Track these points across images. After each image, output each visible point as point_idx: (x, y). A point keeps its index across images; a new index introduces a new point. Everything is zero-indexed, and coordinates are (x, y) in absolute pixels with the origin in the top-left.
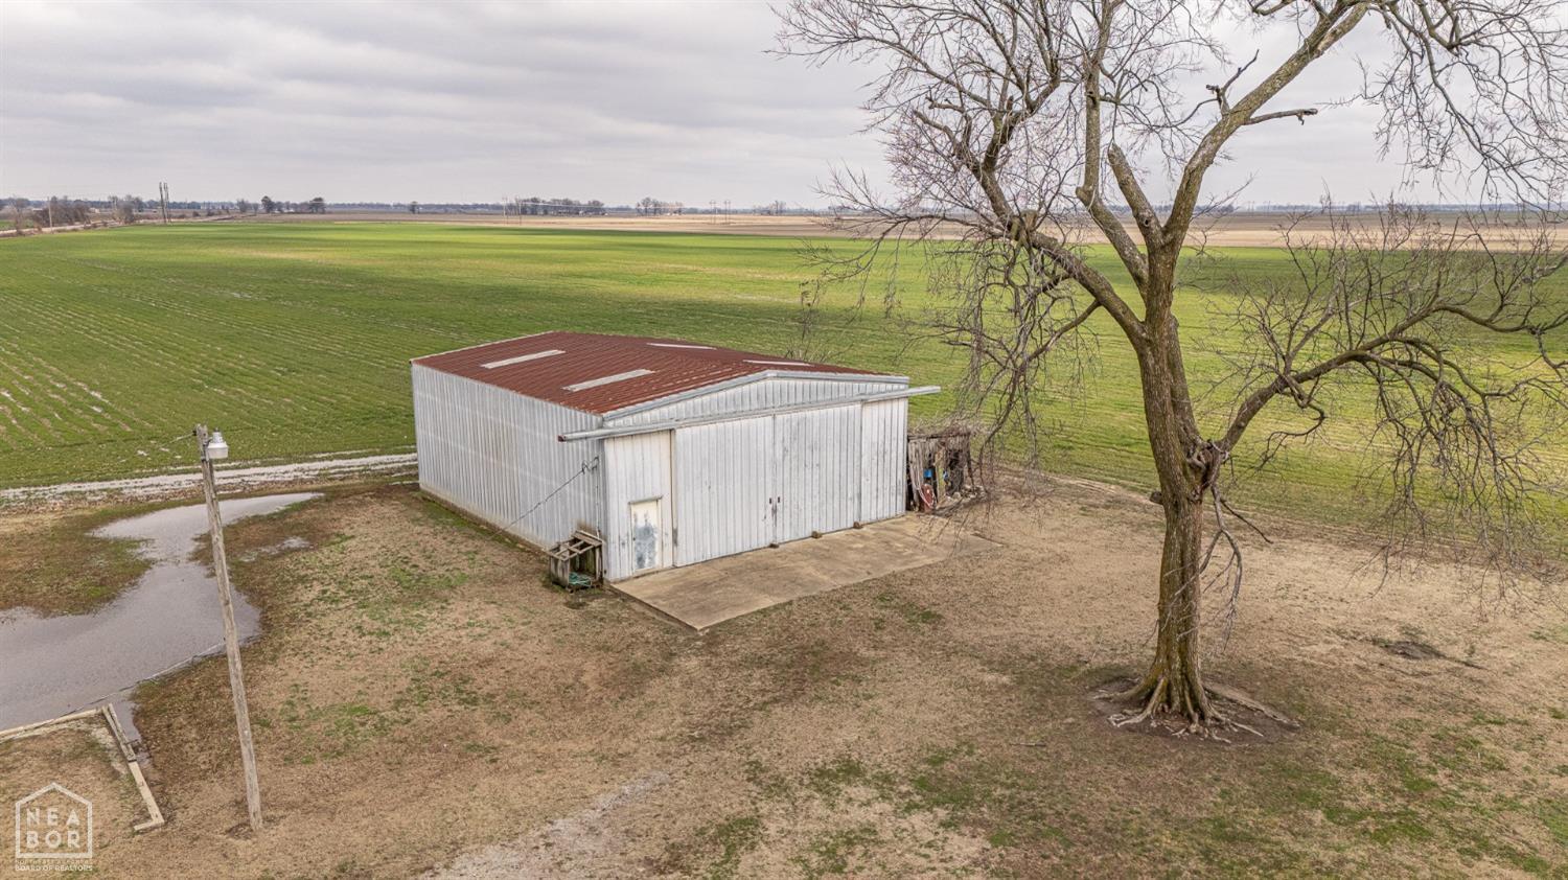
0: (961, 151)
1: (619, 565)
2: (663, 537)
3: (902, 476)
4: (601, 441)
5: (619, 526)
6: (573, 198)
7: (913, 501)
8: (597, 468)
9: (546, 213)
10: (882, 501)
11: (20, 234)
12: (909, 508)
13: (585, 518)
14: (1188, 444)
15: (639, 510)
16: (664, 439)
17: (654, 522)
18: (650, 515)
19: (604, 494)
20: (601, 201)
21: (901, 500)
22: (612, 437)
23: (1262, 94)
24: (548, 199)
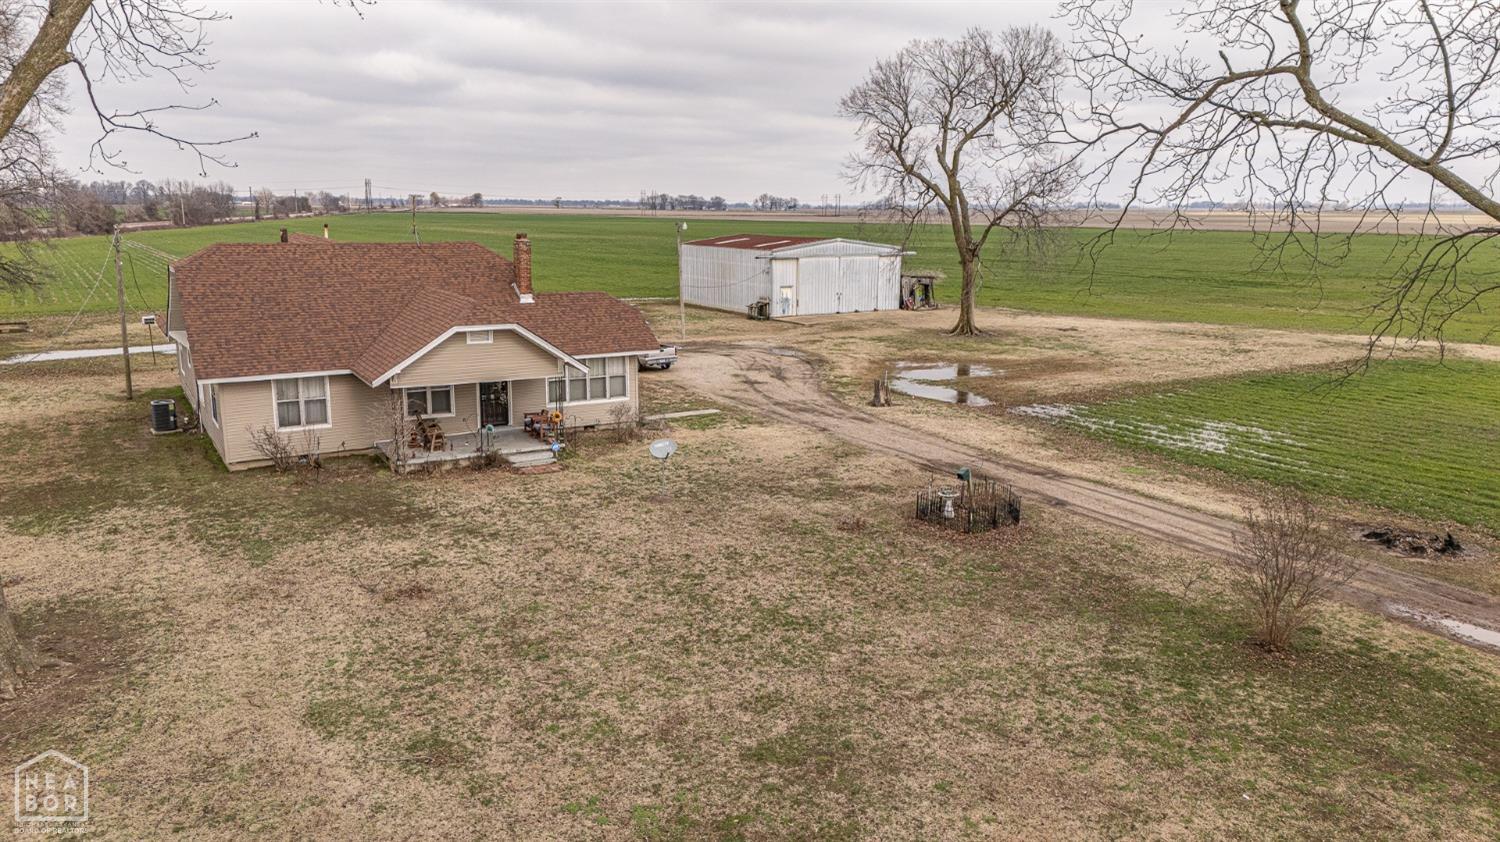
0: (892, 147)
1: (776, 311)
2: (793, 302)
3: (898, 291)
4: (771, 259)
5: (776, 297)
6: (697, 195)
7: (902, 305)
8: (768, 272)
9: (673, 208)
10: (888, 302)
11: (277, 218)
12: (901, 307)
13: (763, 294)
14: (969, 242)
15: (784, 291)
16: (795, 262)
17: (789, 297)
18: (788, 293)
19: (771, 283)
20: (722, 197)
21: (896, 304)
22: (775, 259)
23: (976, 130)
24: (675, 196)
